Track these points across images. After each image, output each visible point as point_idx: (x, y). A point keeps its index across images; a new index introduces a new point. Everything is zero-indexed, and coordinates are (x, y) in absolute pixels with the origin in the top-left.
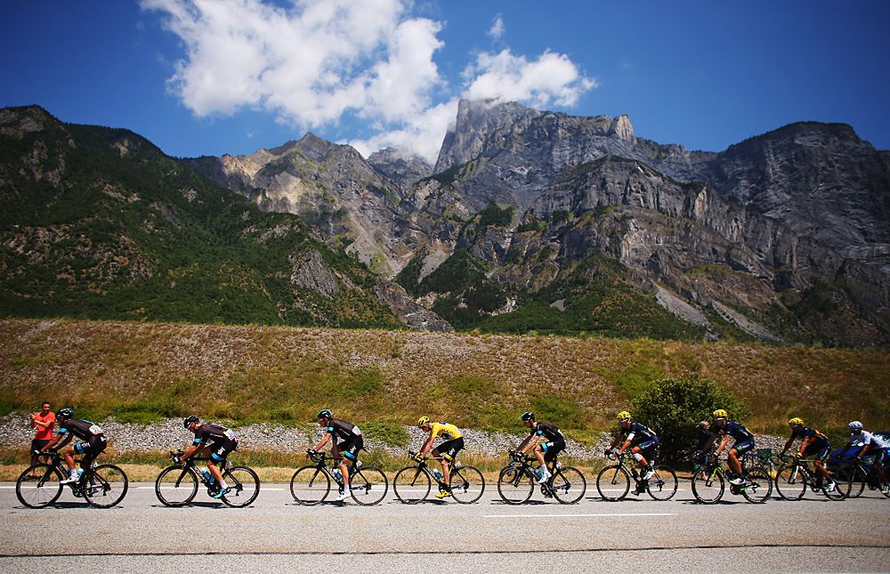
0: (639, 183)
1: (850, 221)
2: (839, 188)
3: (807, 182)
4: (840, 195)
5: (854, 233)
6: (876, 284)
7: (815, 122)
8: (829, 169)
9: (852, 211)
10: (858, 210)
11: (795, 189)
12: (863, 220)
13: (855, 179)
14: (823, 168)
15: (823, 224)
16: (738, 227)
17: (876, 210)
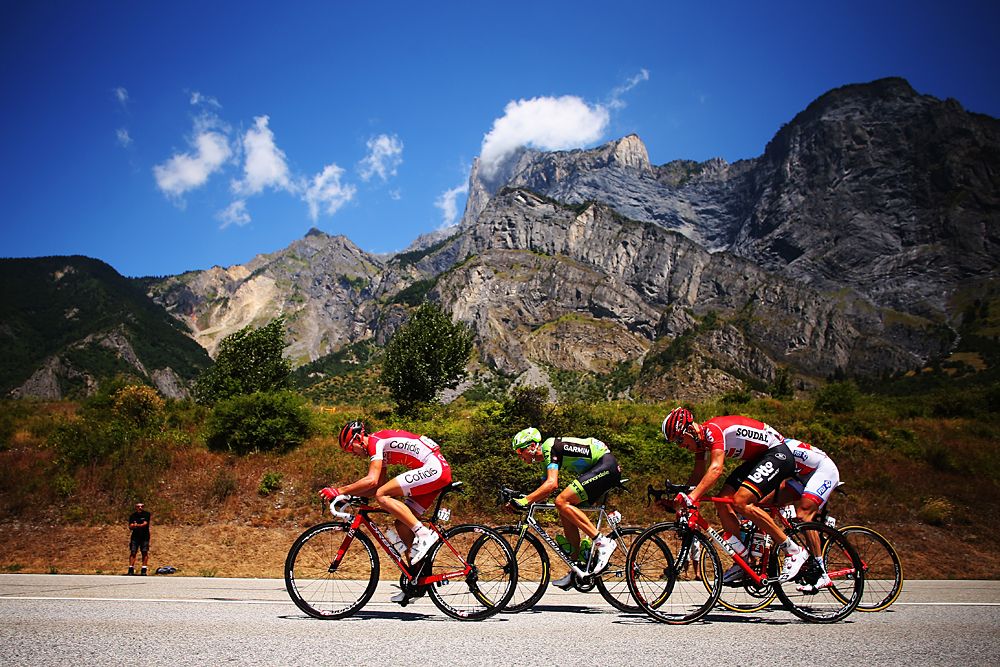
0: (507, 217)
1: (885, 220)
2: (871, 172)
3: (827, 171)
4: (875, 183)
5: (887, 235)
6: (797, 310)
7: (852, 86)
8: (857, 147)
9: (889, 203)
10: (897, 200)
11: (811, 186)
12: (903, 214)
13: (898, 154)
14: (849, 148)
15: (847, 230)
16: (628, 254)
17: (920, 195)
